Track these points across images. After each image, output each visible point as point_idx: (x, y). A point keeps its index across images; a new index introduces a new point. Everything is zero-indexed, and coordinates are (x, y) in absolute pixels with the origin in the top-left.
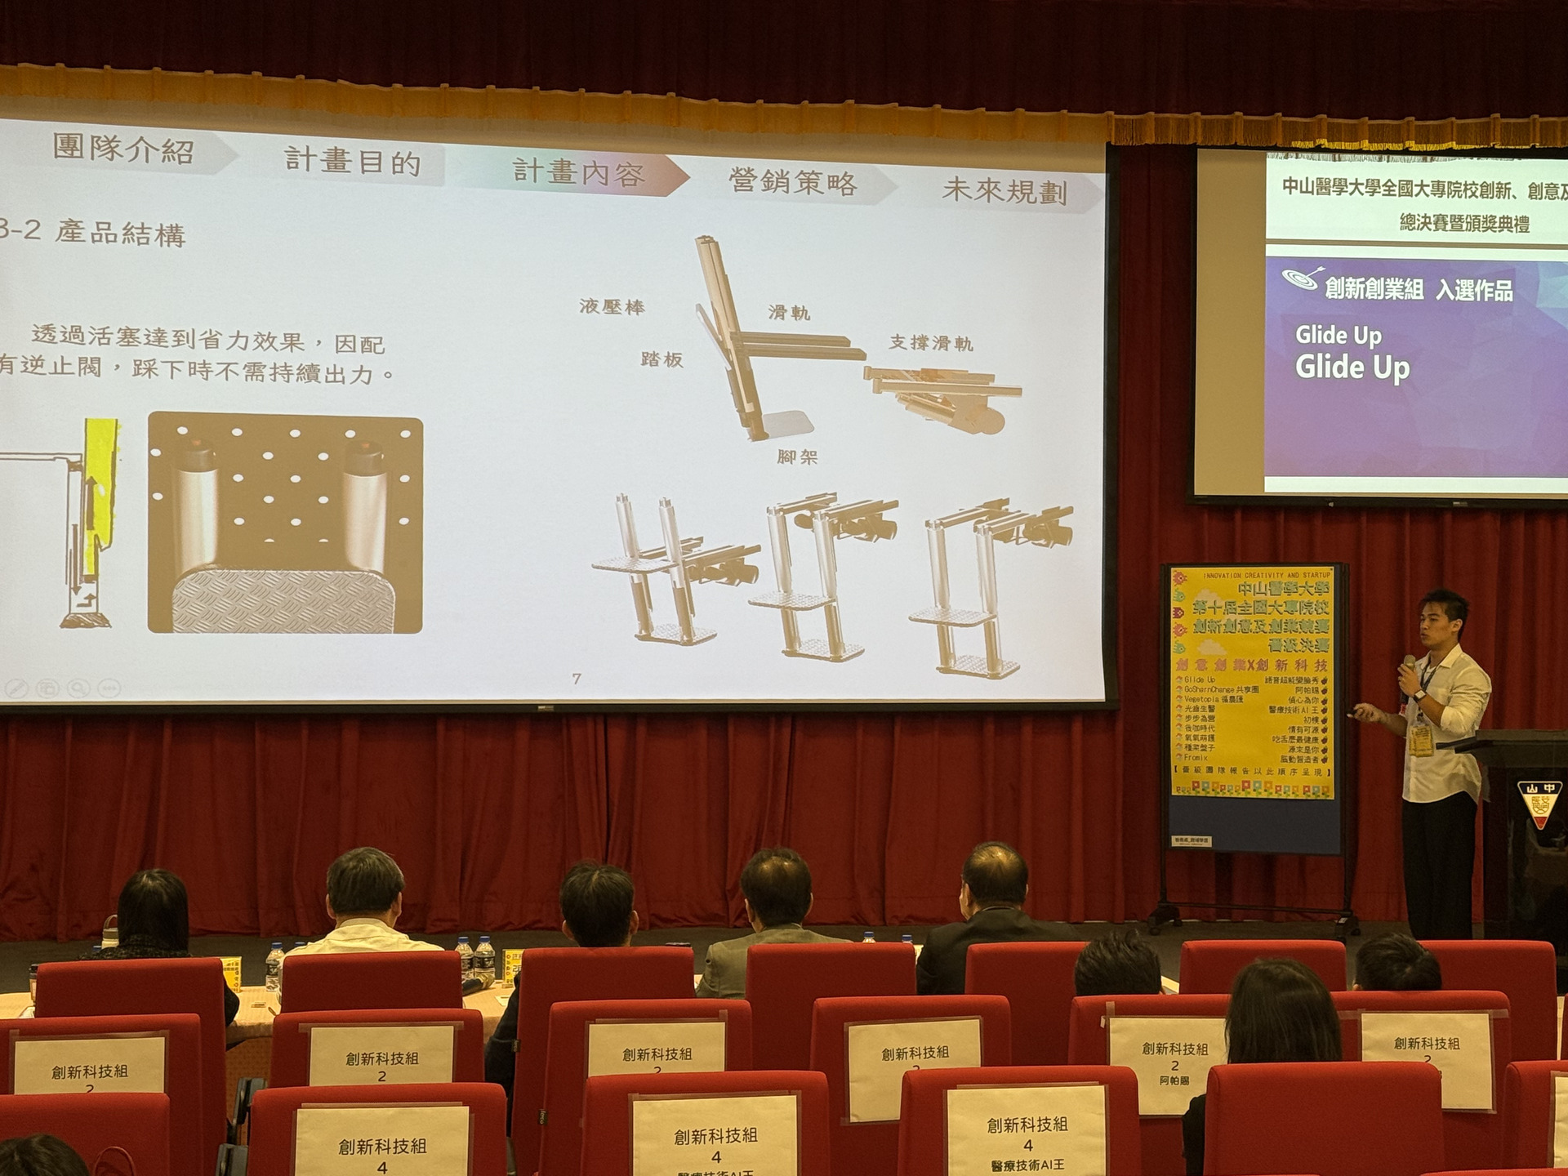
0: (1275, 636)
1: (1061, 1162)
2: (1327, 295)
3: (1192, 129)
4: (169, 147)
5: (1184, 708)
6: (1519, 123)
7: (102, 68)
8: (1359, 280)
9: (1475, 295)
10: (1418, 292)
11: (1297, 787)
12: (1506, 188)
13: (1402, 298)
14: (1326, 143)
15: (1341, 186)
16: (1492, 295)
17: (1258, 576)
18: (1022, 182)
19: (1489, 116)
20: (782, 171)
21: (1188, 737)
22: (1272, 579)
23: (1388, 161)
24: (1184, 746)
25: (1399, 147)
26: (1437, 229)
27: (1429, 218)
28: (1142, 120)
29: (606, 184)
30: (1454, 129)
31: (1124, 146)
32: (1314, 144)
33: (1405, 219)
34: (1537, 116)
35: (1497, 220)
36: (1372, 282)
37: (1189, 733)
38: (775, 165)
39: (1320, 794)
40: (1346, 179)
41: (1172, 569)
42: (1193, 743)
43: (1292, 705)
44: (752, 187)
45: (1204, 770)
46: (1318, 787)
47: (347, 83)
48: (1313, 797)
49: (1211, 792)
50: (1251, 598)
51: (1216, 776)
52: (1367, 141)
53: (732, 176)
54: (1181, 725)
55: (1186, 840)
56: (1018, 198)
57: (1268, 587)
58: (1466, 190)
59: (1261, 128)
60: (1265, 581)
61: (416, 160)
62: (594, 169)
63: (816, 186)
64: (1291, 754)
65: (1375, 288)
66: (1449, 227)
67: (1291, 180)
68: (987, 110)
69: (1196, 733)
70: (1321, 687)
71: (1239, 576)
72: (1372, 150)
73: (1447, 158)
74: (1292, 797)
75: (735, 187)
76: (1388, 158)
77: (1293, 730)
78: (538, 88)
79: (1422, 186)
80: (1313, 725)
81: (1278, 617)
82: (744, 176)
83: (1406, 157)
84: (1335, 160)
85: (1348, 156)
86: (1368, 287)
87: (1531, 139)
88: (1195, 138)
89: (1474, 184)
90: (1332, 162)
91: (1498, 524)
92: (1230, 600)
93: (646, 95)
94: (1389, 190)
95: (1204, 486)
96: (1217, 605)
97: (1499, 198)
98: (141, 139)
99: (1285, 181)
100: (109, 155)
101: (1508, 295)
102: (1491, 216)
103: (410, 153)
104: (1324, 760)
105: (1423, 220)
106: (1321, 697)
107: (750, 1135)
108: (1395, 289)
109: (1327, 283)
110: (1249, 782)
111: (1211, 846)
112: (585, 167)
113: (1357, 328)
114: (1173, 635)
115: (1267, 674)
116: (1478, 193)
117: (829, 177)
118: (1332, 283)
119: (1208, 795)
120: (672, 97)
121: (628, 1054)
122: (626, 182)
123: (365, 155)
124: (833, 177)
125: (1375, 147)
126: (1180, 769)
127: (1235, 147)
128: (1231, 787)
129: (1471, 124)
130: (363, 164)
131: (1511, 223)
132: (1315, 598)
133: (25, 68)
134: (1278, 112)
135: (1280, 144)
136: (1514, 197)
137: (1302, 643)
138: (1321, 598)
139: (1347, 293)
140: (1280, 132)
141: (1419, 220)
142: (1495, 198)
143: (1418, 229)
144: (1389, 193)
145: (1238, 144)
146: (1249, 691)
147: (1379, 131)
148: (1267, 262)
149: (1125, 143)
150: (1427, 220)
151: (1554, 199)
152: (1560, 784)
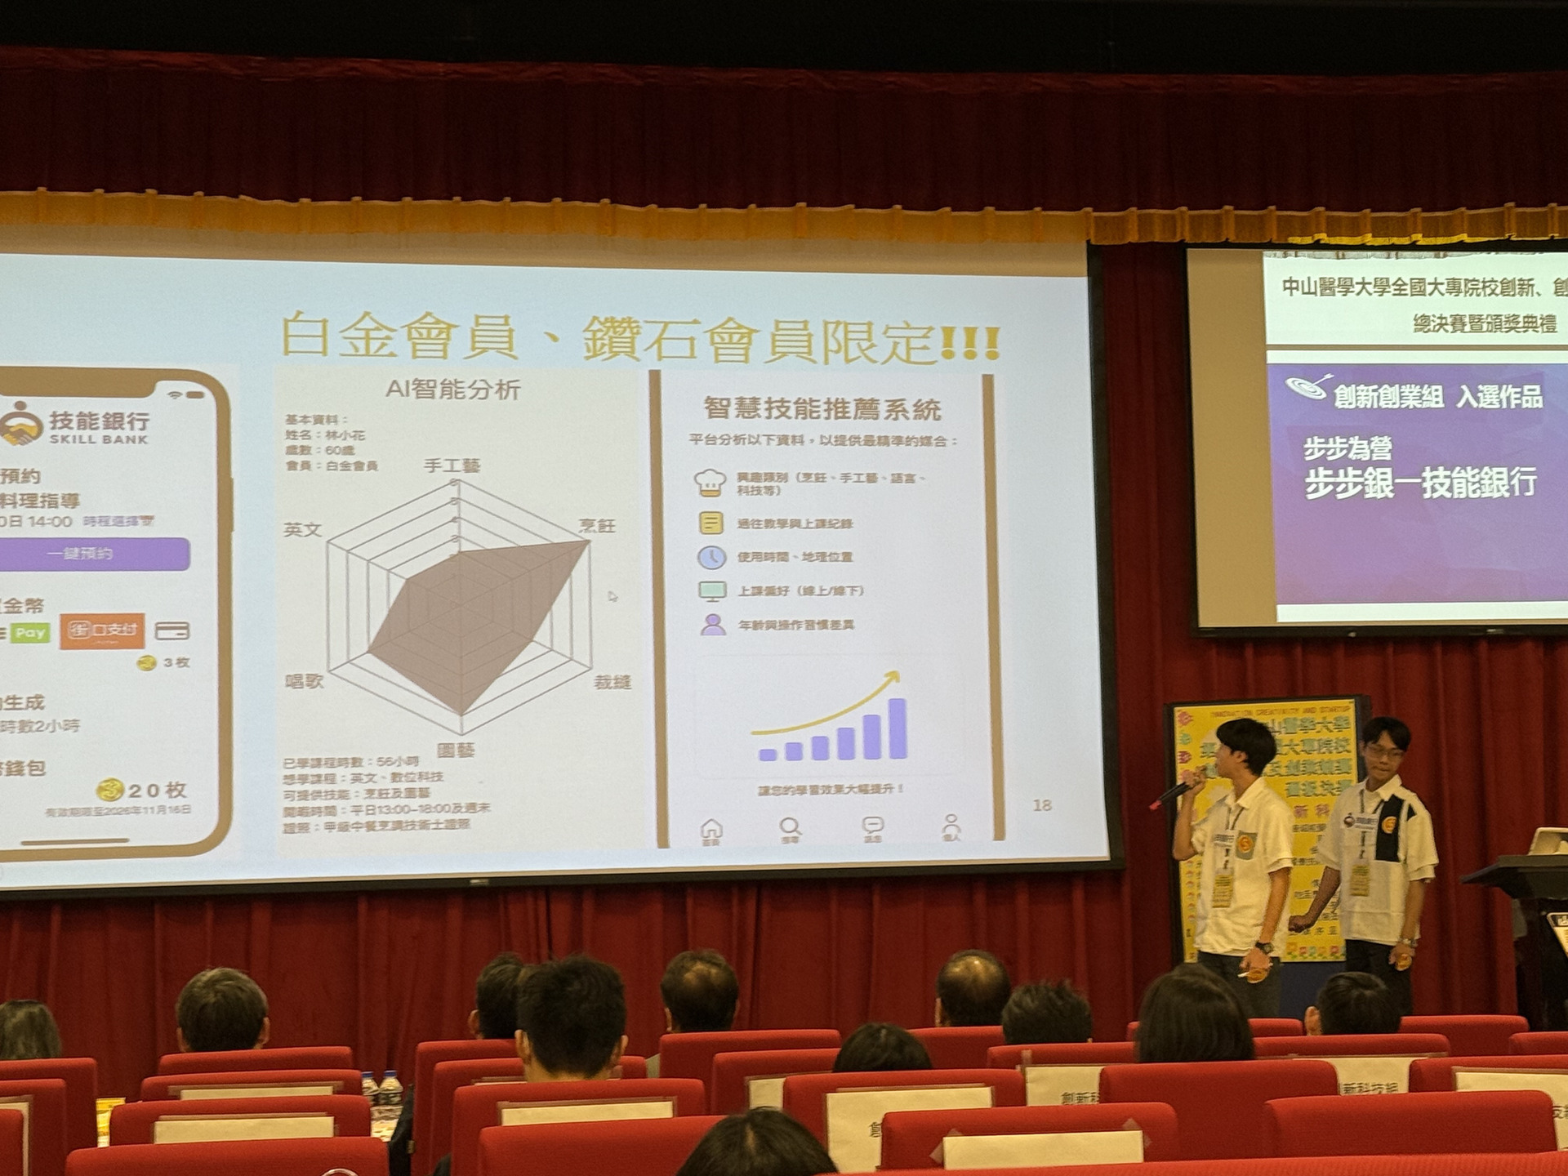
0: (1292, 779)
2: (1337, 405)
3: (1179, 224)
6: (1535, 213)
8: (1371, 387)
9: (1500, 402)
10: (1437, 399)
12: (1529, 285)
13: (1419, 406)
14: (1326, 238)
15: (1346, 286)
16: (1518, 402)
19: (1502, 205)
22: (1286, 716)
23: (1397, 258)
25: (1405, 241)
26: (1455, 331)
27: (1445, 318)
28: (1122, 218)
30: (1465, 222)
31: (1107, 246)
32: (1313, 238)
34: (1554, 205)
35: (1521, 319)
36: (1385, 389)
40: (1351, 279)
41: (1176, 709)
47: (249, 199)
52: (1370, 235)
57: (1282, 726)
58: (1484, 287)
59: (1254, 223)
60: (1279, 718)
65: (1390, 396)
66: (1467, 328)
67: (1291, 281)
68: (952, 210)
72: (1376, 244)
73: (1461, 253)
76: (1397, 254)
78: (457, 198)
79: (1436, 284)
81: (1295, 758)
83: (1417, 253)
84: (1338, 258)
85: (1355, 253)
86: (1382, 396)
87: (1550, 231)
88: (1182, 233)
89: (1493, 281)
90: (1335, 260)
91: (1541, 650)
93: (578, 203)
94: (1400, 290)
95: (1210, 617)
97: (1522, 295)
99: (1285, 282)
101: (1537, 401)
102: (1514, 315)
105: (1438, 321)
108: (1411, 396)
109: (1337, 391)
116: (1498, 291)
118: (1342, 392)
120: (606, 204)
125: (1380, 241)
127: (1226, 245)
129: (1484, 214)
131: (1536, 322)
132: (1334, 735)
134: (1272, 205)
135: (1275, 240)
136: (1538, 293)
137: (1322, 786)
138: (1341, 735)
139: (1359, 402)
140: (1275, 228)
141: (1433, 321)
142: (1518, 296)
143: (1434, 331)
144: (1400, 292)
145: (1230, 241)
147: (1383, 225)
148: (1268, 369)
149: (1106, 242)
150: (1444, 321)
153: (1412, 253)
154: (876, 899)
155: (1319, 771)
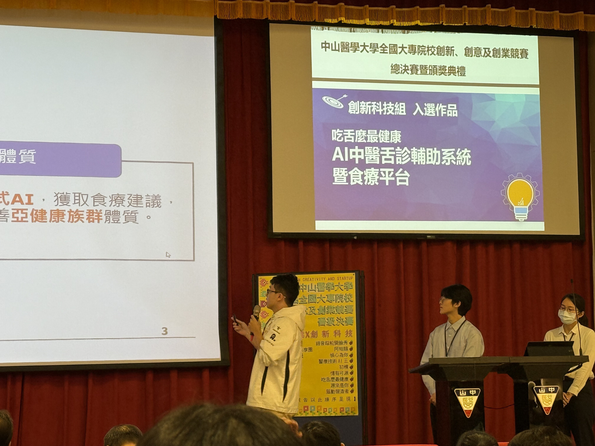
0: (321, 316)
2: (349, 112)
3: (265, 9)
6: (456, 11)
8: (368, 103)
9: (436, 113)
10: (402, 110)
11: (337, 409)
12: (451, 50)
13: (393, 114)
14: (344, 20)
15: (355, 47)
16: (445, 113)
17: (311, 279)
19: (439, 6)
22: (319, 282)
23: (382, 33)
25: (387, 23)
26: (412, 73)
27: (408, 66)
28: (234, 4)
30: (419, 14)
31: (225, 20)
32: (338, 20)
33: (394, 67)
34: (466, 6)
35: (447, 68)
36: (375, 104)
39: (350, 412)
40: (358, 43)
41: (259, 277)
43: (333, 358)
46: (349, 408)
48: (346, 414)
50: (306, 293)
52: (368, 19)
57: (317, 287)
58: (428, 50)
59: (306, 11)
60: (315, 283)
64: (332, 388)
66: (419, 72)
67: (325, 43)
70: (349, 347)
72: (371, 24)
73: (417, 31)
74: (333, 415)
76: (382, 31)
77: (333, 374)
79: (403, 48)
80: (344, 370)
81: (323, 305)
83: (393, 30)
84: (351, 31)
85: (360, 29)
87: (463, 20)
88: (267, 14)
89: (433, 47)
90: (349, 32)
91: (455, 248)
94: (384, 50)
95: (279, 227)
97: (448, 55)
99: (322, 43)
101: (455, 113)
102: (443, 66)
104: (352, 391)
105: (404, 68)
106: (349, 353)
109: (349, 104)
110: (307, 407)
115: (317, 340)
116: (435, 53)
118: (352, 105)
127: (291, 22)
129: (429, 10)
131: (455, 70)
132: (344, 292)
134: (316, 1)
135: (317, 20)
136: (456, 55)
137: (338, 321)
138: (348, 292)
139: (361, 111)
140: (317, 13)
141: (401, 68)
142: (445, 56)
143: (401, 73)
144: (384, 52)
145: (293, 19)
146: (306, 351)
147: (375, 14)
148: (313, 90)
149: (225, 18)
150: (407, 68)
151: (479, 57)
152: (479, 390)
153: (389, 31)
154: (90, 382)
155: (336, 312)
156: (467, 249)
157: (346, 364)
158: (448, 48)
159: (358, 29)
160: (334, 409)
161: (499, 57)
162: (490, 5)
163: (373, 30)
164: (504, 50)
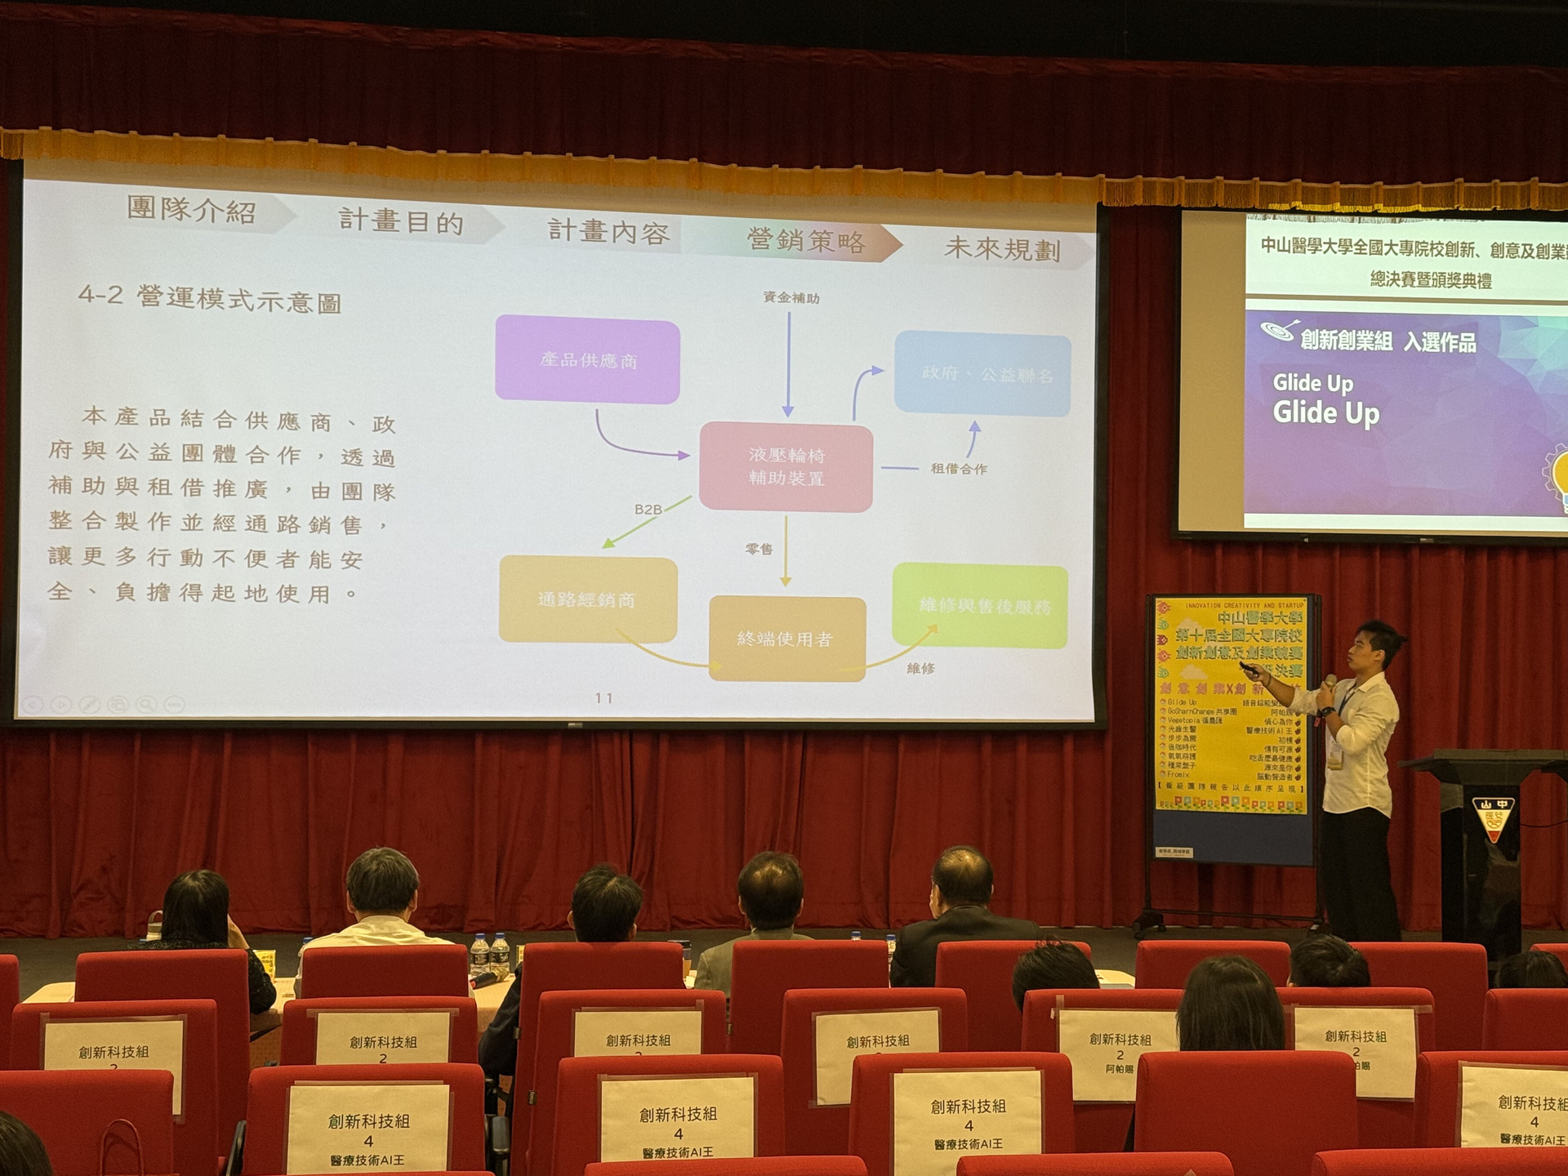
1: (999, 1141)
2: (1302, 346)
3: (1177, 192)
4: (233, 208)
5: (1167, 728)
6: (1481, 187)
7: (172, 136)
8: (1332, 332)
9: (1441, 347)
10: (1387, 343)
11: (1273, 803)
12: (1470, 248)
13: (1372, 349)
14: (1301, 206)
15: (1315, 245)
16: (1456, 347)
17: (1237, 606)
18: (1018, 241)
19: (1454, 181)
20: (796, 230)
21: (1171, 756)
22: (1249, 609)
23: (1359, 222)
24: (1167, 764)
25: (1369, 209)
26: (1405, 286)
27: (1398, 274)
28: (1131, 183)
29: (634, 242)
30: (1421, 194)
31: (1114, 207)
32: (1290, 205)
33: (1376, 276)
34: (1498, 181)
35: (1461, 277)
36: (1344, 334)
37: (1172, 752)
38: (790, 225)
39: (1294, 809)
40: (1320, 239)
41: (1157, 599)
42: (1176, 761)
43: (1268, 726)
44: (768, 245)
45: (1186, 785)
46: (1292, 803)
47: (395, 149)
48: (1287, 812)
49: (1192, 807)
50: (1229, 626)
51: (1197, 792)
52: (1339, 204)
53: (750, 235)
54: (1164, 744)
55: (1169, 851)
56: (1015, 256)
57: (1246, 617)
58: (1432, 249)
59: (1241, 192)
60: (1243, 611)
61: (459, 221)
62: (622, 228)
63: (828, 245)
64: (1267, 772)
65: (1347, 340)
66: (1416, 283)
67: (1269, 240)
68: (986, 174)
69: (1179, 752)
71: (1219, 606)
72: (1344, 211)
73: (1415, 219)
74: (1268, 812)
75: (753, 245)
76: (1360, 219)
77: (1269, 750)
78: (571, 154)
79: (1391, 245)
80: (1287, 745)
81: (1255, 645)
82: (761, 235)
83: (1376, 218)
84: (1310, 221)
85: (1324, 217)
86: (1341, 339)
87: (1493, 201)
88: (1179, 200)
89: (1440, 243)
90: (1307, 223)
91: (1463, 556)
92: (1210, 629)
93: (670, 161)
94: (1361, 249)
95: (1187, 522)
96: (1199, 632)
97: (1463, 256)
98: (208, 200)
99: (1263, 240)
100: (179, 216)
101: (1472, 347)
102: (1456, 273)
103: (454, 214)
104: (1298, 778)
105: (1392, 277)
107: (710, 1114)
108: (1365, 340)
109: (1303, 334)
110: (1227, 798)
111: (1192, 857)
112: (615, 227)
113: (1330, 377)
114: (1157, 661)
115: (1245, 697)
116: (1444, 252)
117: (840, 236)
118: (1307, 335)
119: (1190, 810)
120: (694, 162)
121: (611, 1041)
122: (652, 241)
123: (413, 216)
124: (843, 236)
125: (1347, 209)
126: (1164, 785)
127: (1217, 208)
128: (1212, 803)
129: (1437, 188)
130: (411, 224)
131: (1474, 280)
132: (1290, 627)
133: (100, 135)
134: (1257, 177)
135: (1257, 206)
136: (1477, 255)
138: (1294, 627)
139: (1321, 344)
140: (1258, 195)
141: (1388, 277)
142: (1460, 257)
143: (1387, 285)
144: (1360, 252)
145: (1219, 206)
146: (1228, 713)
147: (1349, 195)
148: (1246, 314)
149: (1115, 204)
150: (1396, 277)
151: (1515, 257)
152: (1512, 801)
153: (1372, 218)
154: (902, 747)
155: (1275, 656)
156: (1483, 560)
157: (1289, 736)
158: (1464, 245)
159: (1320, 217)
160: (1269, 802)
161: (1547, 258)
162: (1537, 179)
163: (1344, 218)
164: (1557, 247)
